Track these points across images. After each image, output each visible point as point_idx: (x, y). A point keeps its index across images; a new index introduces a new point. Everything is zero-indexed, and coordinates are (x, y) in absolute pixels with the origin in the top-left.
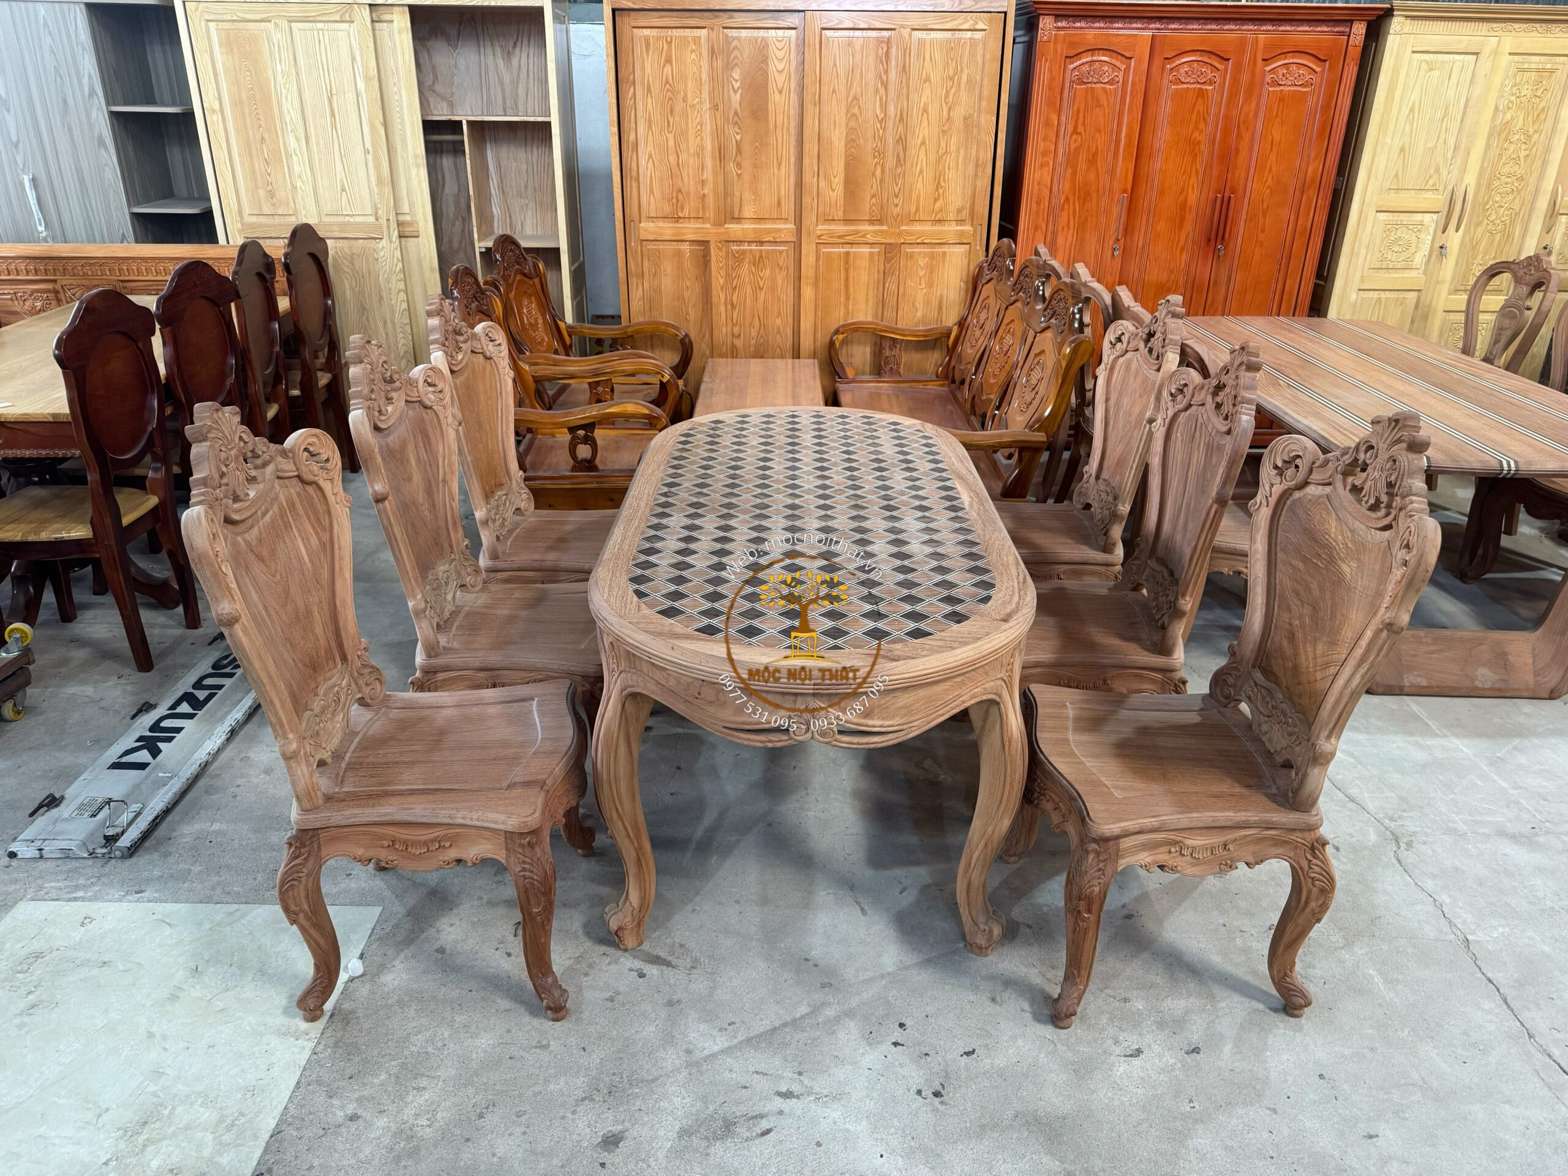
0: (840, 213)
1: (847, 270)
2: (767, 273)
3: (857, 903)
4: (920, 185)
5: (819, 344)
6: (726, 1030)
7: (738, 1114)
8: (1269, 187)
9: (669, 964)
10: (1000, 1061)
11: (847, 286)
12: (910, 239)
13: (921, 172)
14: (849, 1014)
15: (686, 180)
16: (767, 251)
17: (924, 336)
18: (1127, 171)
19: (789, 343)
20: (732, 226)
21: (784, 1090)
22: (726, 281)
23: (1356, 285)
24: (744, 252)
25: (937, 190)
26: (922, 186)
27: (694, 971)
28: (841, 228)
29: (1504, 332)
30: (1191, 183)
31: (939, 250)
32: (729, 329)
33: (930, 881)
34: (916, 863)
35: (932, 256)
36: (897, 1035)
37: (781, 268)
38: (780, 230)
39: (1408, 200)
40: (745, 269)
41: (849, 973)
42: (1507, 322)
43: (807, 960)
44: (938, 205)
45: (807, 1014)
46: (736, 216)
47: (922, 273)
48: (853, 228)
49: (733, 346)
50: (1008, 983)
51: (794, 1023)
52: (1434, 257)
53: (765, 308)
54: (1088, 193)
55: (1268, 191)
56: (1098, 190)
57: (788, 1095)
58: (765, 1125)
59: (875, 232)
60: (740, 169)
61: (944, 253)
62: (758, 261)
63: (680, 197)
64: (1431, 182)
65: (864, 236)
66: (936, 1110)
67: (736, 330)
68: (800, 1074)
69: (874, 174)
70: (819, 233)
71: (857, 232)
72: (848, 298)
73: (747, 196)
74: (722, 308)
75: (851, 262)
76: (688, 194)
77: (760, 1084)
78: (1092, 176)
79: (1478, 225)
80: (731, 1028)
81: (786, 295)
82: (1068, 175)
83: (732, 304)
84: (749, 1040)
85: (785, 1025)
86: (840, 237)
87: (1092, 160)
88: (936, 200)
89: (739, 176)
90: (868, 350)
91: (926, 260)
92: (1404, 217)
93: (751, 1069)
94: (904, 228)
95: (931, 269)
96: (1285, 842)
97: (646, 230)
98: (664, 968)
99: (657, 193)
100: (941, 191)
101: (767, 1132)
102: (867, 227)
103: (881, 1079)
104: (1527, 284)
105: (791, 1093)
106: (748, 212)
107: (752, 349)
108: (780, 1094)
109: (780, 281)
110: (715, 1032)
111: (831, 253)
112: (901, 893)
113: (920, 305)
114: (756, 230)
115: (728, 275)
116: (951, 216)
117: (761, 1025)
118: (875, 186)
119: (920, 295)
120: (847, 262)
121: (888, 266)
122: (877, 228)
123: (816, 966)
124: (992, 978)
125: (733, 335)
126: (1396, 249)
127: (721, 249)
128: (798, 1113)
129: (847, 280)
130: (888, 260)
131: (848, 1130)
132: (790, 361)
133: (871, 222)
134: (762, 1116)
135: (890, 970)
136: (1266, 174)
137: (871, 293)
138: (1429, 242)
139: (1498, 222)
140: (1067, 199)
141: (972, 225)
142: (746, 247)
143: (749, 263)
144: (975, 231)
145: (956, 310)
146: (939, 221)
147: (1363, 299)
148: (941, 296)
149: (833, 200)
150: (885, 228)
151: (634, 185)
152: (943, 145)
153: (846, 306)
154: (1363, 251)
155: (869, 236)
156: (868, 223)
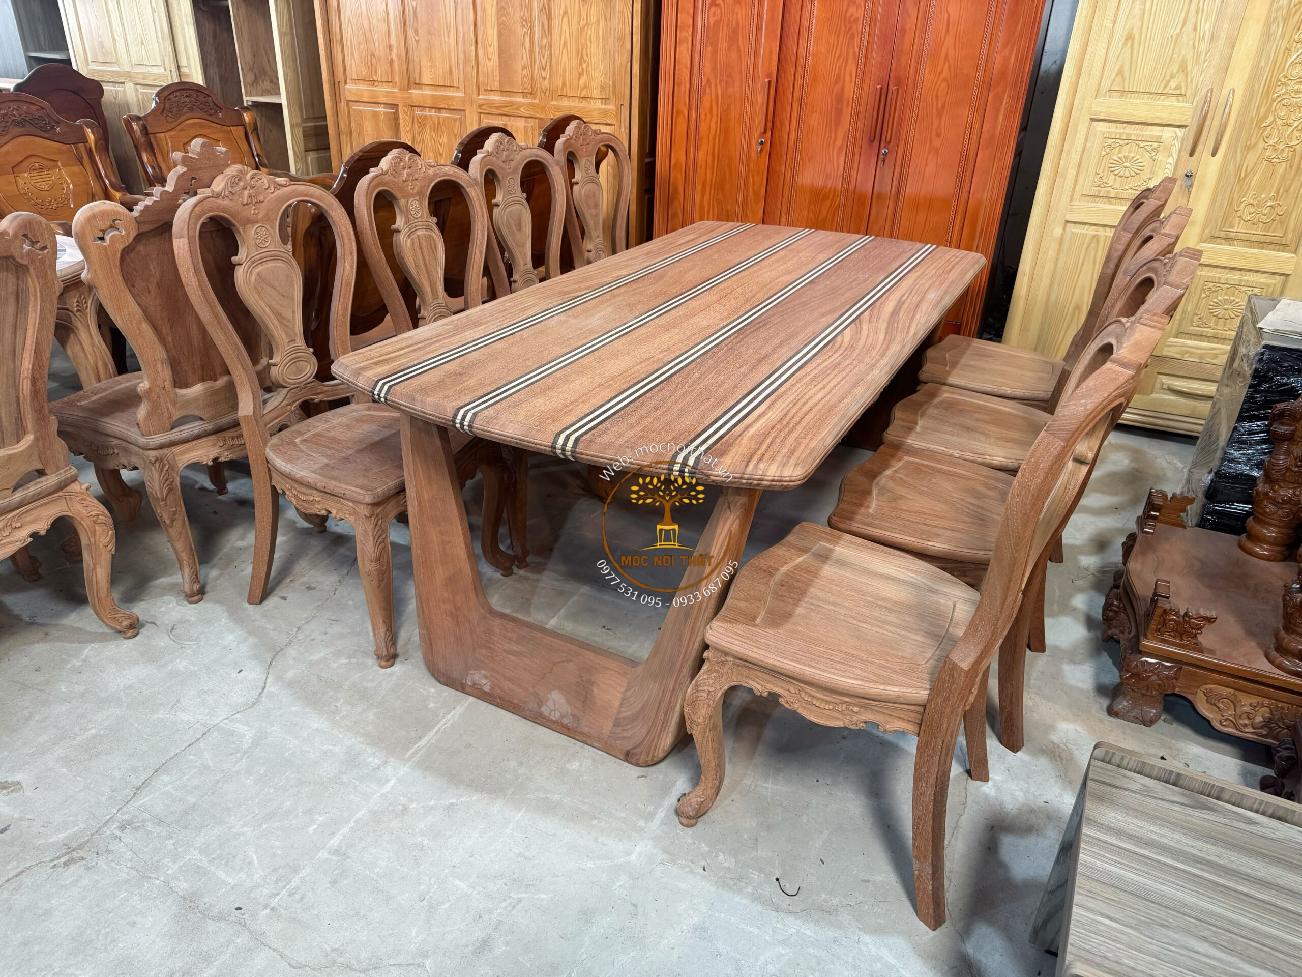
0: (497, 84)
2: (445, 140)
4: (565, 59)
8: (944, 80)
13: (565, 44)
15: (377, 45)
16: (444, 118)
18: (771, 52)
20: (414, 91)
23: (1063, 216)
24: (426, 116)
25: (581, 64)
26: (566, 60)
28: (496, 98)
30: (848, 68)
37: (456, 136)
38: (452, 98)
39: (1138, 108)
40: (427, 135)
44: (582, 81)
46: (417, 82)
48: (508, 99)
54: (730, 76)
55: (944, 84)
56: (741, 73)
59: (528, 105)
60: (417, 35)
62: (437, 128)
63: (374, 61)
64: (1173, 84)
65: (518, 109)
69: (523, 45)
70: (480, 102)
71: (511, 104)
73: (425, 63)
76: (380, 59)
78: (734, 56)
79: (1248, 148)
82: (709, 55)
86: (498, 108)
87: (733, 37)
88: (581, 75)
89: (417, 42)
92: (1133, 131)
94: (554, 103)
97: (350, 91)
99: (356, 57)
100: (584, 65)
102: (519, 99)
106: (426, 79)
114: (433, 96)
115: (414, 138)
116: (596, 93)
118: (525, 57)
122: (530, 101)
126: (1120, 172)
127: (406, 113)
133: (525, 95)
136: (941, 62)
138: (1170, 167)
139: (1281, 146)
140: (708, 80)
141: (615, 105)
143: (430, 128)
144: (615, 112)
146: (584, 97)
147: (1072, 234)
149: (490, 68)
150: (537, 102)
151: (339, 48)
152: (584, 15)
154: (1072, 171)
155: (522, 109)
156: (521, 95)
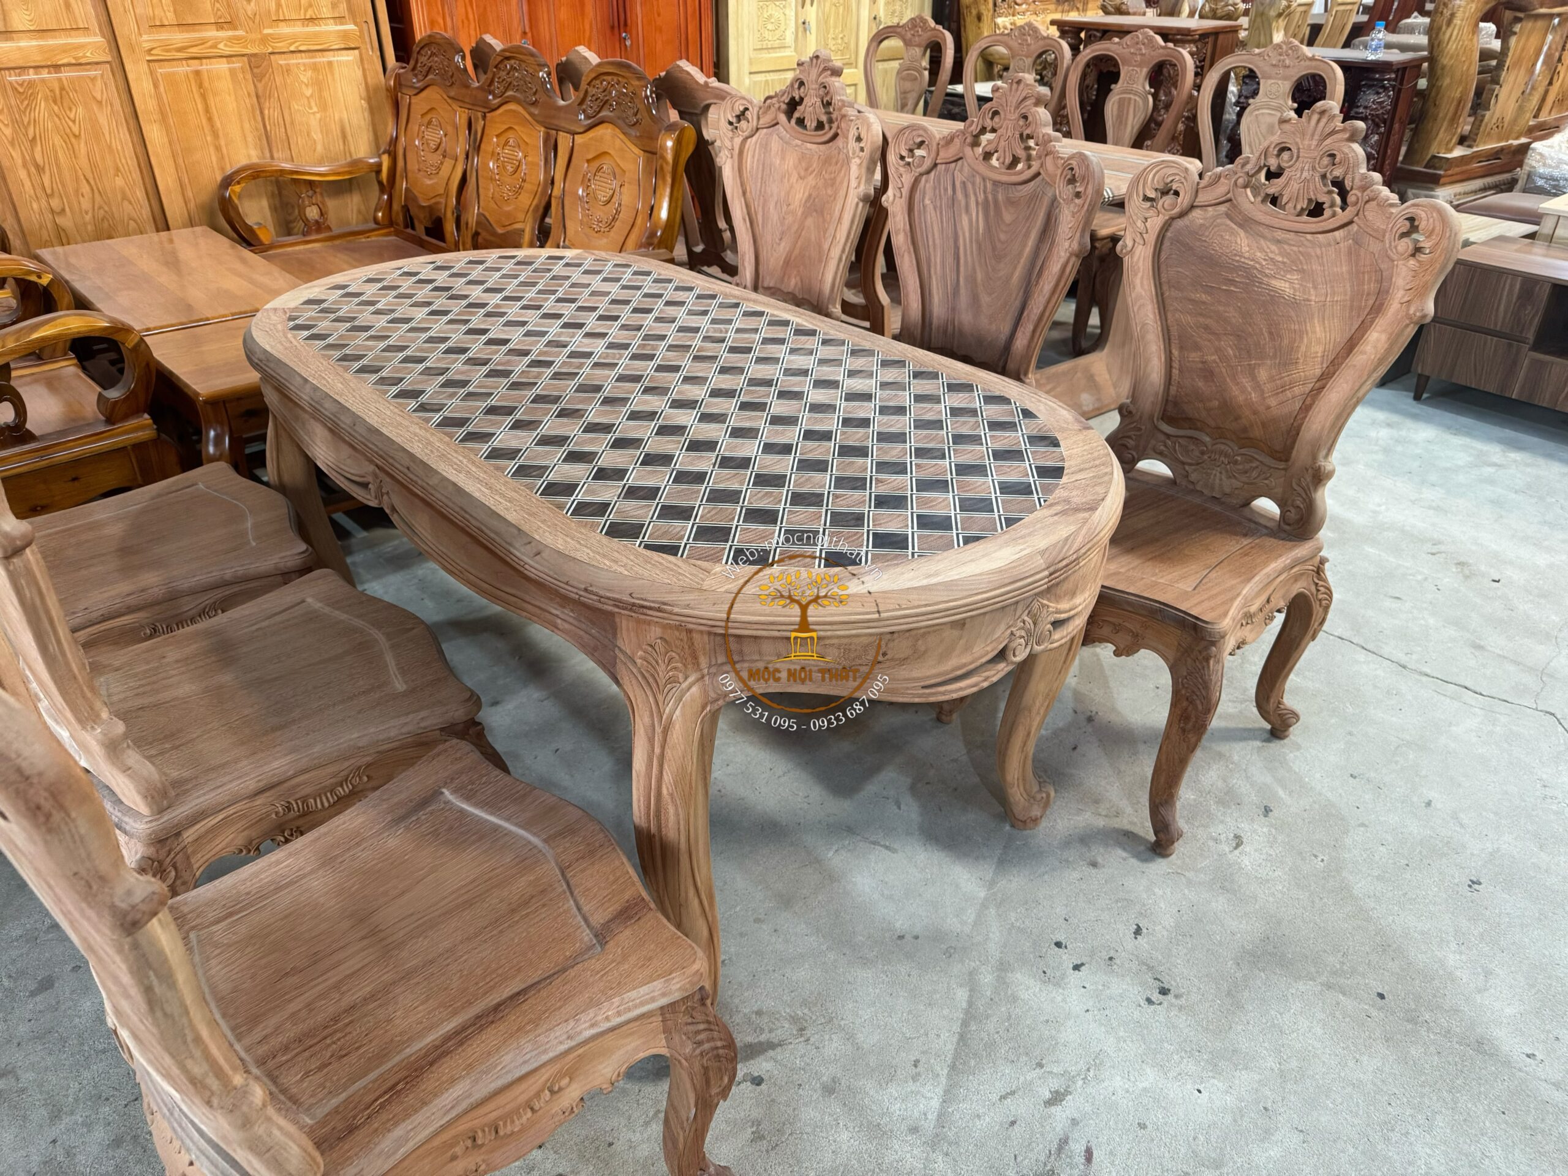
1: (204, 97)
2: (80, 112)
3: (874, 843)
5: (192, 205)
6: (919, 1074)
7: (1042, 1158)
9: (771, 1046)
10: (1169, 921)
11: (210, 119)
12: (281, 46)
14: (1003, 968)
16: (71, 80)
17: (350, 173)
19: (146, 212)
21: (1048, 1095)
22: (15, 131)
23: (746, 69)
24: (31, 84)
27: (808, 1033)
28: (179, 37)
29: (909, 95)
31: (322, 59)
32: (44, 202)
33: (909, 780)
34: (874, 770)
35: (315, 68)
36: (1067, 959)
37: (100, 103)
38: (81, 46)
40: (42, 110)
41: (952, 923)
42: (908, 85)
43: (901, 937)
45: (971, 996)
47: (308, 92)
48: (195, 35)
49: (58, 229)
50: (1086, 839)
51: (970, 1016)
52: (800, 34)
53: (93, 166)
57: (1056, 1098)
58: (1077, 1148)
59: (230, 39)
61: (330, 63)
62: (60, 97)
65: (215, 46)
66: (1181, 1008)
67: (55, 203)
68: (1040, 1065)
70: (147, 46)
71: (203, 42)
72: (215, 135)
74: (23, 174)
75: (206, 84)
77: (1019, 1107)
80: (920, 1069)
81: (122, 141)
83: (37, 166)
84: (953, 1067)
85: (965, 1024)
86: (180, 50)
90: (265, 203)
91: (309, 73)
93: (995, 1097)
94: (267, 31)
95: (318, 85)
96: (1302, 574)
98: (771, 1053)
101: (1089, 1155)
102: (212, 33)
103: (1107, 1012)
104: (919, 46)
105: (1057, 1092)
106: (20, 21)
107: (89, 228)
108: (1049, 1103)
109: (103, 120)
110: (911, 1086)
111: (174, 74)
112: (899, 808)
113: (317, 136)
114: (41, 49)
115: (14, 121)
116: (326, 12)
117: (946, 1042)
119: (314, 122)
120: (201, 86)
121: (259, 85)
122: (230, 33)
123: (916, 937)
124: (1067, 843)
125: (52, 211)
126: (770, 27)
128: (1088, 1108)
129: (207, 110)
130: (258, 78)
131: (1145, 1089)
132: (155, 237)
133: (219, 25)
134: (1064, 1142)
135: (982, 894)
137: (247, 126)
138: (793, 18)
141: (356, 24)
142: (32, 75)
143: (46, 99)
144: (361, 31)
145: (365, 137)
146: (311, 19)
147: (755, 83)
148: (341, 121)
150: (240, 33)
153: (218, 148)
154: (746, 32)
155: (221, 46)
156: (214, 27)
